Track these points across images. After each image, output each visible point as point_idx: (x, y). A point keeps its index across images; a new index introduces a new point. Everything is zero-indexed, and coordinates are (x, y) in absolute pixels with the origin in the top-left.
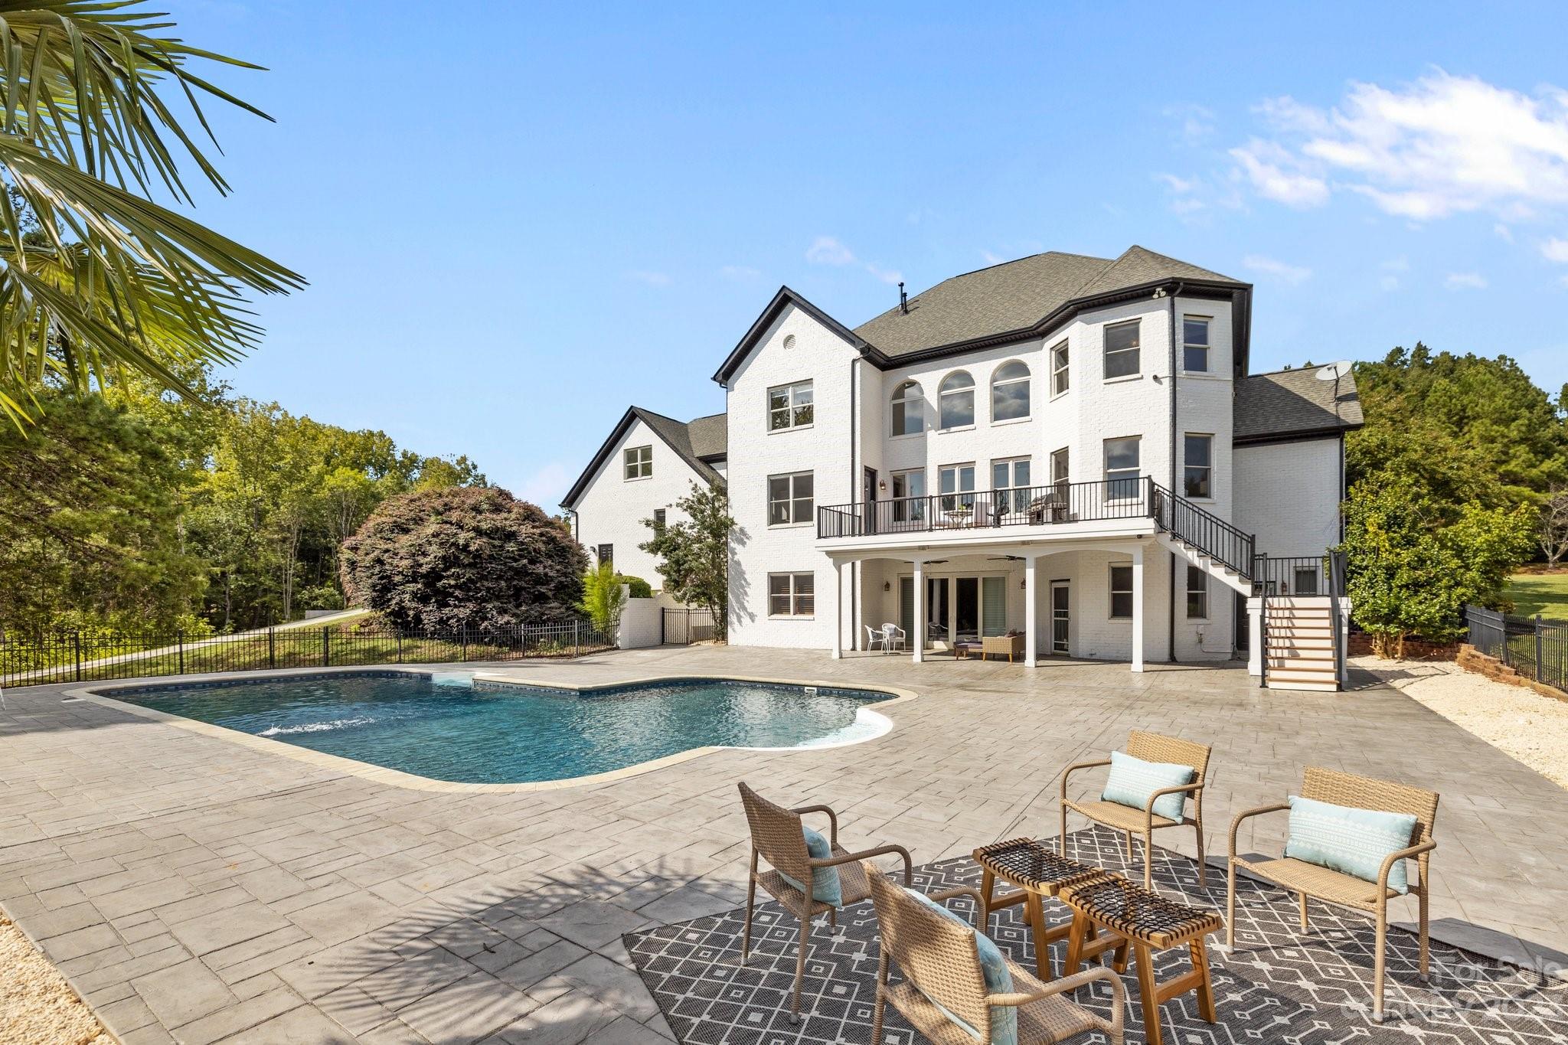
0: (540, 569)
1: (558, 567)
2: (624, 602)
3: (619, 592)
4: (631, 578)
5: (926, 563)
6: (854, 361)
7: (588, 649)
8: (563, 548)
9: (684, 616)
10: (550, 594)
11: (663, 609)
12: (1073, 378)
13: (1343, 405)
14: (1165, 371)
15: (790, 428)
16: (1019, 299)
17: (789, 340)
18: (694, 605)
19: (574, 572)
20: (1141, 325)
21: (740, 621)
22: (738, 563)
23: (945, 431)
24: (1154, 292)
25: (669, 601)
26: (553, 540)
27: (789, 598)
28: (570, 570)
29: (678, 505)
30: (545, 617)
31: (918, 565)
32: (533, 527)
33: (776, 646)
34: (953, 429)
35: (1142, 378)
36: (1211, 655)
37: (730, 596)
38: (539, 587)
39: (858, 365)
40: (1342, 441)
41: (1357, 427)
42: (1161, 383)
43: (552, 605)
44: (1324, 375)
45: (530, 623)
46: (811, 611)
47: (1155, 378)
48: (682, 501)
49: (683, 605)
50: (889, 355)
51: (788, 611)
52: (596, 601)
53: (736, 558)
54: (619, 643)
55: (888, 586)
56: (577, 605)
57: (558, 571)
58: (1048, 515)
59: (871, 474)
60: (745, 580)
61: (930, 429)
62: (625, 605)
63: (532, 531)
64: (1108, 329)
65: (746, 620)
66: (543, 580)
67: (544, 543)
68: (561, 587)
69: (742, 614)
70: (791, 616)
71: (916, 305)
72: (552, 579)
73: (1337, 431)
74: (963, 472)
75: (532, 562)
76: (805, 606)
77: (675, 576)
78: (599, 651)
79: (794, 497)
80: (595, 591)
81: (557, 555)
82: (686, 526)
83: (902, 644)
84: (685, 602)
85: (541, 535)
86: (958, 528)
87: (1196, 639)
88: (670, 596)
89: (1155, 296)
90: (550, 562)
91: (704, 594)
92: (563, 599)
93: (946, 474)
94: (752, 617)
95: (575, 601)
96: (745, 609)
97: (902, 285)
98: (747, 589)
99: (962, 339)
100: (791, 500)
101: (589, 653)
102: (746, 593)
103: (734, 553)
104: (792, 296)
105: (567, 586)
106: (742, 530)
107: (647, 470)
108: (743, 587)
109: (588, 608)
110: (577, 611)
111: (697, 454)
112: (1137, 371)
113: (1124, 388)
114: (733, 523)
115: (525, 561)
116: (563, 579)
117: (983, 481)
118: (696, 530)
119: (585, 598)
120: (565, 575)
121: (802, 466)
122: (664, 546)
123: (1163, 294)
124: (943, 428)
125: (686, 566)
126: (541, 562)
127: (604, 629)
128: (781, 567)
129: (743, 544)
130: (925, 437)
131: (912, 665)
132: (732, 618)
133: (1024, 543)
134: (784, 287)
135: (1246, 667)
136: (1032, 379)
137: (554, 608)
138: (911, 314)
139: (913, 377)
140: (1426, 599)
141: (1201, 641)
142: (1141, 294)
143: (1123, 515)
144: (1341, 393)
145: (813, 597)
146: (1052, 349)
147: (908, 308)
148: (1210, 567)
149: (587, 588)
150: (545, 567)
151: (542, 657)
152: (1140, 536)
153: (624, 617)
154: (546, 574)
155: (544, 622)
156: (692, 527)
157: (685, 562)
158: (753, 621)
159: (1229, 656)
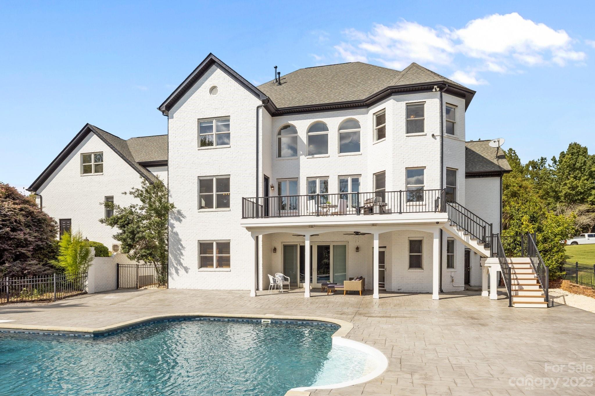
0: (21, 236)
1: (36, 234)
2: (91, 259)
3: (87, 253)
4: (94, 243)
5: (311, 236)
6: (258, 107)
7: (63, 294)
8: (39, 220)
9: (134, 270)
10: (29, 254)
11: (118, 265)
12: (388, 132)
13: (500, 160)
14: (438, 133)
15: (214, 147)
16: (349, 84)
17: (213, 89)
18: (142, 262)
19: (47, 239)
20: (425, 106)
21: (177, 272)
22: (176, 234)
23: (311, 157)
24: (433, 88)
25: (124, 260)
26: (30, 214)
27: (213, 257)
28: (45, 237)
29: (131, 193)
30: (26, 272)
31: (308, 237)
32: (14, 204)
33: (203, 289)
34: (316, 156)
35: (426, 135)
36: (456, 288)
37: (170, 255)
38: (20, 249)
39: (261, 110)
40: (501, 178)
41: (508, 172)
42: (436, 139)
43: (32, 262)
44: (492, 145)
45: (13, 276)
46: (228, 265)
47: (433, 135)
48: (133, 191)
49: (134, 262)
50: (278, 107)
51: (212, 265)
52: (69, 259)
53: (175, 230)
54: (87, 289)
55: (275, 250)
56: (53, 262)
57: (35, 237)
58: (376, 209)
59: (266, 179)
60: (181, 245)
61: (302, 155)
62: (92, 262)
63: (13, 206)
64: (408, 106)
65: (182, 271)
66: (26, 244)
67: (23, 216)
68: (38, 249)
69: (179, 267)
70: (214, 269)
71: (284, 81)
72: (31, 243)
73: (499, 173)
74: (321, 182)
75: (13, 230)
76: (224, 262)
77: (129, 241)
78: (72, 296)
79: (217, 191)
80: (69, 252)
81: (34, 225)
82: (138, 208)
83: (288, 285)
84: (136, 260)
85: (21, 210)
86: (327, 215)
87: (451, 280)
88: (125, 256)
89: (434, 90)
90: (28, 230)
91: (150, 254)
92: (40, 258)
93: (311, 183)
94: (186, 269)
95: (52, 259)
96: (181, 264)
97: (276, 67)
98: (183, 251)
99: (322, 102)
100: (214, 193)
101: (65, 298)
102: (182, 254)
103: (173, 227)
104: (216, 60)
105: (43, 248)
106: (179, 212)
107: (99, 169)
108: (179, 250)
109: (62, 264)
110: (52, 267)
111: (137, 160)
112: (423, 131)
113: (416, 139)
114: (173, 207)
115: (8, 229)
116: (39, 243)
117: (333, 188)
118: (144, 210)
119: (60, 258)
120: (41, 240)
121: (222, 172)
122: (120, 221)
123: (438, 89)
124: (309, 155)
125: (140, 235)
126: (21, 230)
127: (75, 280)
128: (207, 237)
129: (180, 221)
130: (298, 159)
131: (303, 299)
132: (172, 270)
133: (373, 225)
134: (211, 54)
135: (481, 295)
136: (362, 131)
137: (33, 265)
138: (283, 85)
139: (291, 122)
140: (549, 258)
141: (453, 281)
142: (426, 88)
143: (421, 211)
144: (499, 155)
145: (229, 257)
146: (374, 114)
147: (282, 82)
148: (470, 241)
149: (62, 250)
150: (25, 234)
151: (25, 302)
152: (438, 223)
153: (91, 271)
154: (26, 240)
155: (25, 276)
156: (142, 209)
157: (138, 233)
158: (187, 272)
159: (463, 289)
